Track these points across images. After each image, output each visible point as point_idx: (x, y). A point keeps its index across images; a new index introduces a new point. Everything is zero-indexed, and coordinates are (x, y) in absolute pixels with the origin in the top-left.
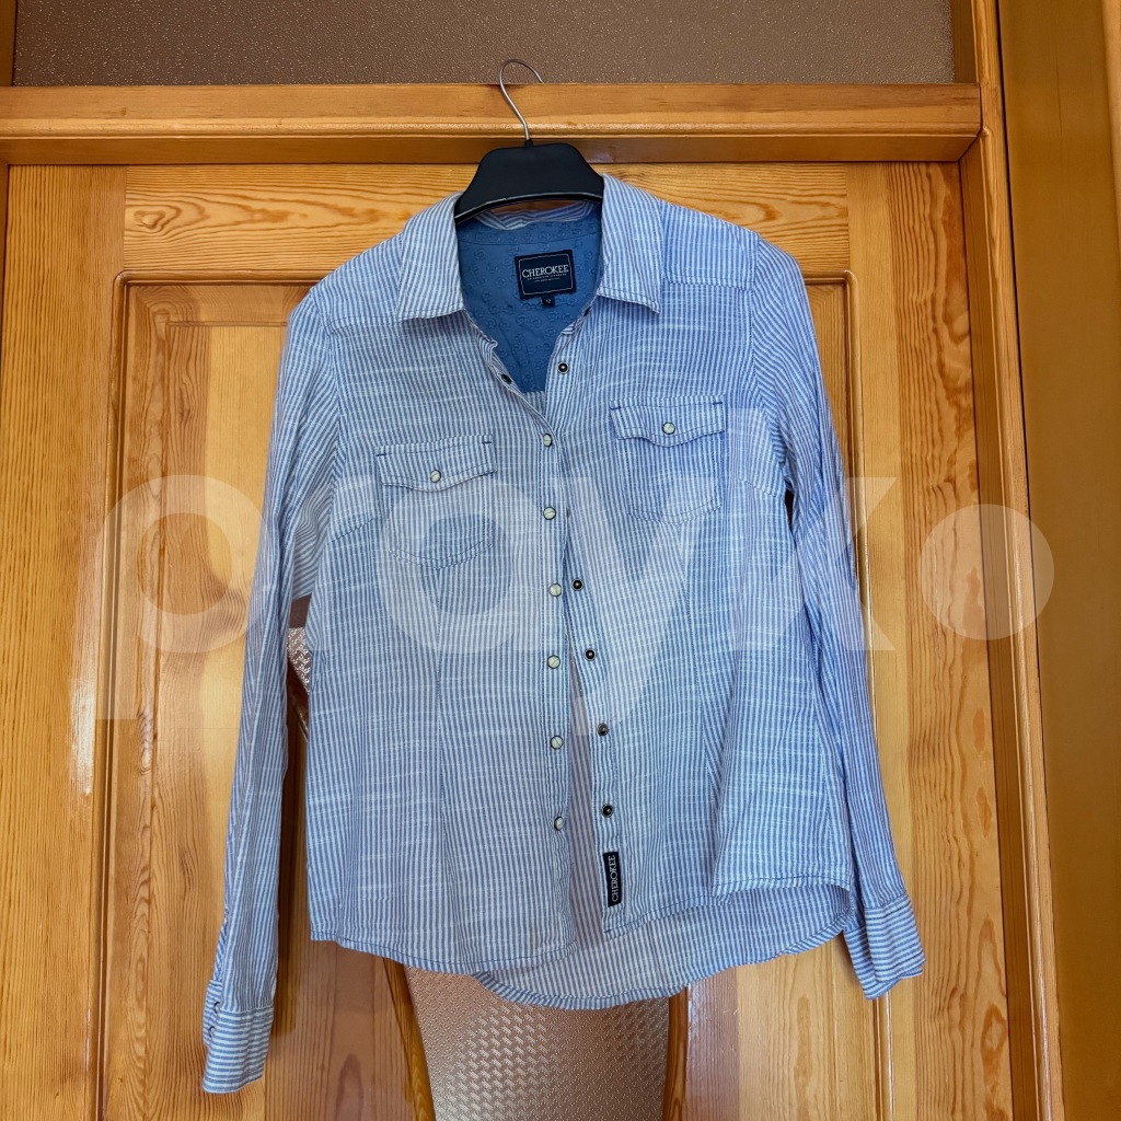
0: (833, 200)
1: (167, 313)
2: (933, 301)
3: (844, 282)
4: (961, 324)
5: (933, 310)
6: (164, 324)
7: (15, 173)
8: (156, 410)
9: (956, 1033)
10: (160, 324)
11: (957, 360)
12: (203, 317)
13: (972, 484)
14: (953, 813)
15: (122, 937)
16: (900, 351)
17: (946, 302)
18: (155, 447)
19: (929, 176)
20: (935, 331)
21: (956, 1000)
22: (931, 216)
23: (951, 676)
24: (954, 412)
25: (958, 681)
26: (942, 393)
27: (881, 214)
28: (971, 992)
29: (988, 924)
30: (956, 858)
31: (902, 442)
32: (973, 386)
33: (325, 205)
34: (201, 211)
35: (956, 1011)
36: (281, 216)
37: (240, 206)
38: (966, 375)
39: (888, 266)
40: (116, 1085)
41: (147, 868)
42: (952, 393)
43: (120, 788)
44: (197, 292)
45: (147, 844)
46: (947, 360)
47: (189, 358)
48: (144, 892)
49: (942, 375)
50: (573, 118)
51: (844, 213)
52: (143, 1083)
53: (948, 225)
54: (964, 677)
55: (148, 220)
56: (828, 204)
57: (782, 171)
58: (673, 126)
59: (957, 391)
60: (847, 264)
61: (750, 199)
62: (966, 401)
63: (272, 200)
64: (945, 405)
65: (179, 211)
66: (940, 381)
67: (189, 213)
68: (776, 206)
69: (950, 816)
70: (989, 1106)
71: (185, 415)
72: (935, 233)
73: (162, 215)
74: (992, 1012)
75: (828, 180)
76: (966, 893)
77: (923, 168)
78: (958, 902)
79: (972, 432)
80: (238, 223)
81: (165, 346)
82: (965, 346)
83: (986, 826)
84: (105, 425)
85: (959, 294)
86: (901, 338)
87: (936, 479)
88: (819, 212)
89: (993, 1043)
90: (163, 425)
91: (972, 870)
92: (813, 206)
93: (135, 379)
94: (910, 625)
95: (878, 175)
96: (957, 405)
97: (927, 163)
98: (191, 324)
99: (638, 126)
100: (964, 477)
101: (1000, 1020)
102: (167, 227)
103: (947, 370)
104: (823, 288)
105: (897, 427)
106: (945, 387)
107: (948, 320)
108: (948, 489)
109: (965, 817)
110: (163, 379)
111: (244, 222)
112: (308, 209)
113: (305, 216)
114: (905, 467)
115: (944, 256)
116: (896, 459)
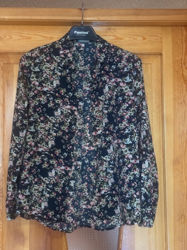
0: (159, 35)
1: (3, 61)
2: (181, 59)
3: (161, 54)
5: (181, 62)
6: (2, 64)
9: (183, 224)
11: (186, 73)
12: (12, 62)
14: (183, 176)
16: (173, 71)
17: (184, 60)
19: (181, 29)
20: (182, 66)
21: (183, 217)
22: (181, 39)
23: (183, 146)
24: (185, 85)
26: (183, 81)
27: (170, 39)
30: (183, 186)
31: (173, 92)
33: (40, 36)
34: (11, 36)
36: (30, 38)
37: (20, 35)
39: (171, 51)
41: (2, 189)
42: (185, 81)
44: (10, 56)
45: (2, 184)
46: (184, 73)
47: (9, 72)
48: (1, 195)
49: (183, 77)
50: (99, 17)
51: (161, 38)
53: (186, 41)
54: (186, 146)
56: (158, 36)
57: (147, 28)
58: (122, 19)
60: (162, 50)
61: (139, 35)
63: (28, 34)
64: (183, 84)
65: (5, 36)
66: (182, 79)
67: (8, 37)
68: (146, 36)
71: (8, 85)
72: (182, 43)
73: (1, 37)
75: (157, 30)
76: (185, 194)
77: (180, 27)
78: (184, 196)
80: (19, 39)
81: (3, 68)
86: (174, 68)
87: (181, 101)
90: (3, 87)
92: (154, 37)
94: (174, 134)
95: (170, 29)
98: (9, 63)
99: (114, 19)
102: (3, 40)
104: (156, 55)
105: (172, 89)
107: (185, 64)
108: (184, 104)
109: (185, 177)
111: (21, 39)
112: (36, 36)
113: (36, 38)
114: (174, 98)
115: (184, 49)
116: (172, 96)
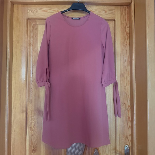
0: (114, 10)
2: (125, 23)
3: (115, 20)
4: (128, 26)
7: (14, 5)
8: (32, 35)
9: (125, 108)
10: (32, 24)
11: (128, 30)
12: (37, 23)
15: (29, 96)
16: (121, 29)
17: (127, 23)
18: (32, 39)
20: (125, 26)
22: (125, 12)
24: (127, 36)
25: (126, 68)
27: (119, 12)
28: (126, 104)
29: (129, 96)
30: (125, 88)
31: (121, 40)
32: (129, 33)
33: (52, 10)
34: (37, 10)
35: (125, 106)
36: (47, 11)
37: (42, 10)
39: (120, 19)
40: (28, 113)
41: (32, 88)
44: (37, 20)
46: (126, 30)
47: (36, 29)
48: (31, 91)
49: (126, 32)
51: (115, 12)
52: (31, 113)
53: (127, 14)
55: (30, 11)
56: (113, 11)
57: (107, 6)
60: (115, 18)
61: (103, 10)
62: (129, 35)
63: (46, 9)
64: (126, 35)
65: (34, 10)
66: (126, 33)
68: (107, 11)
70: (128, 116)
71: (35, 35)
73: (32, 11)
75: (113, 8)
76: (126, 92)
77: (125, 6)
78: (125, 94)
79: (129, 39)
80: (41, 12)
81: (33, 27)
82: (129, 28)
83: (129, 85)
84: (26, 37)
86: (121, 27)
89: (129, 109)
90: (33, 37)
91: (127, 90)
92: (111, 11)
93: (29, 31)
94: (121, 61)
95: (119, 7)
100: (128, 44)
101: (130, 107)
104: (112, 21)
105: (120, 38)
108: (126, 45)
109: (126, 84)
110: (33, 31)
112: (50, 10)
113: (50, 11)
114: (121, 43)
115: (127, 17)
116: (120, 42)
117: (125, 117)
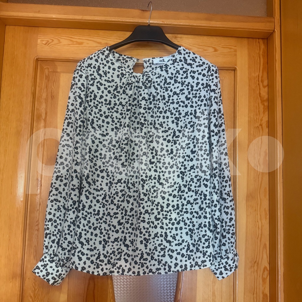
0: (233, 47)
1: (48, 69)
2: (259, 76)
3: (235, 70)
4: (266, 83)
5: (258, 79)
6: (47, 72)
7: (7, 27)
8: (44, 95)
9: (255, 273)
10: (46, 71)
11: (264, 92)
12: (59, 70)
13: (266, 126)
14: (257, 214)
16: (249, 89)
17: (262, 77)
18: (44, 106)
19: (259, 42)
20: (259, 84)
21: (256, 264)
22: (259, 53)
23: (258, 178)
25: (260, 179)
26: (260, 101)
27: (246, 52)
28: (260, 262)
29: (265, 245)
30: (257, 227)
31: (249, 114)
32: (268, 100)
33: (93, 41)
34: (59, 41)
35: (256, 268)
36: (81, 43)
37: (70, 40)
38: (266, 96)
39: (247, 66)
40: (27, 280)
41: (38, 221)
42: (263, 101)
43: (31, 199)
44: (57, 63)
45: (38, 215)
46: (261, 92)
47: (54, 81)
48: (36, 228)
50: (164, 20)
51: (236, 51)
53: (263, 56)
54: (262, 179)
55: (44, 42)
56: (231, 48)
57: (219, 39)
58: (191, 24)
59: (264, 101)
60: (236, 65)
61: (210, 46)
62: (266, 104)
63: (79, 39)
64: (260, 105)
65: (53, 40)
66: (259, 98)
67: (56, 41)
68: (217, 48)
69: (257, 215)
70: (263, 293)
71: (53, 97)
72: (260, 58)
73: (48, 41)
74: (265, 268)
75: (231, 42)
76: (260, 236)
77: (257, 40)
78: (258, 238)
79: (267, 112)
80: (69, 45)
81: (48, 78)
82: (266, 89)
83: (266, 218)
84: (30, 98)
85: (265, 75)
86: (249, 86)
87: (257, 125)
88: (229, 50)
89: (265, 276)
90: (46, 100)
91: (262, 230)
92: (227, 49)
93: (39, 86)
95: (245, 41)
96: (264, 105)
97: (259, 39)
98: (55, 72)
99: (181, 24)
101: (267, 270)
102: (49, 45)
103: (261, 95)
104: (229, 71)
105: (247, 110)
106: (261, 100)
107: (262, 81)
108: (260, 127)
109: (260, 216)
110: (47, 87)
111: (71, 44)
112: (89, 42)
113: (88, 44)
114: (249, 121)
115: (262, 64)
116: (247, 119)
117: (255, 295)
